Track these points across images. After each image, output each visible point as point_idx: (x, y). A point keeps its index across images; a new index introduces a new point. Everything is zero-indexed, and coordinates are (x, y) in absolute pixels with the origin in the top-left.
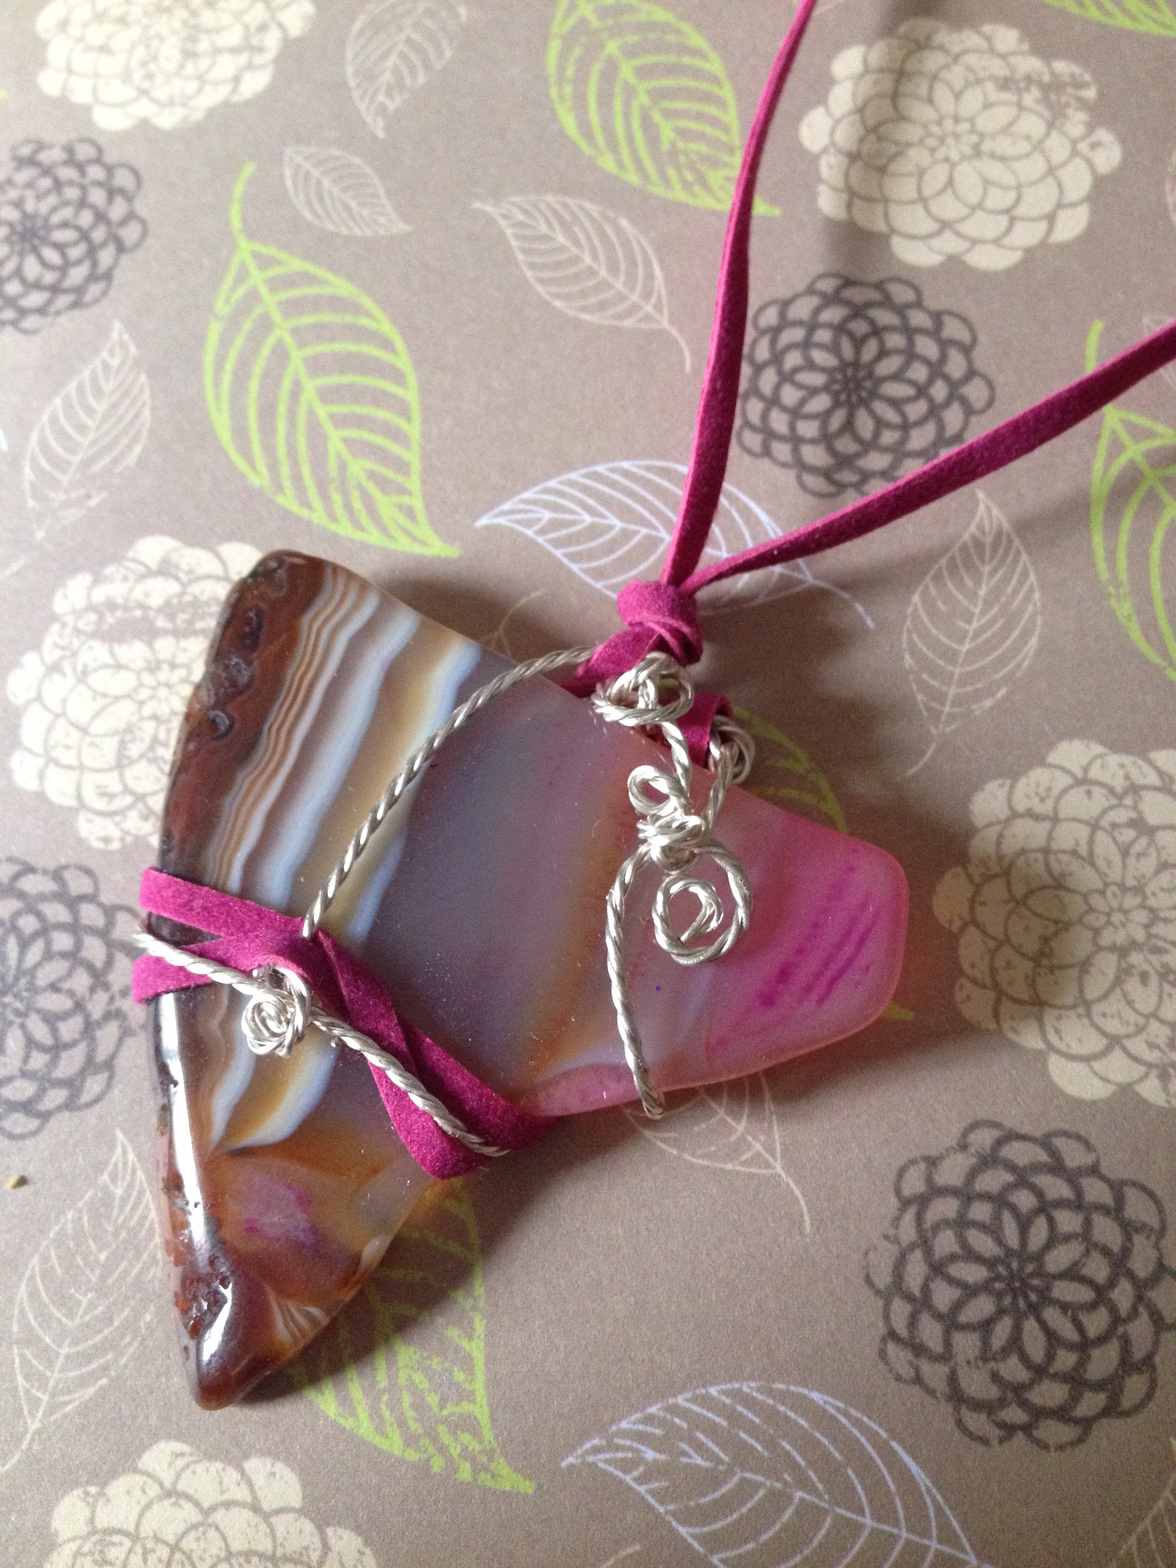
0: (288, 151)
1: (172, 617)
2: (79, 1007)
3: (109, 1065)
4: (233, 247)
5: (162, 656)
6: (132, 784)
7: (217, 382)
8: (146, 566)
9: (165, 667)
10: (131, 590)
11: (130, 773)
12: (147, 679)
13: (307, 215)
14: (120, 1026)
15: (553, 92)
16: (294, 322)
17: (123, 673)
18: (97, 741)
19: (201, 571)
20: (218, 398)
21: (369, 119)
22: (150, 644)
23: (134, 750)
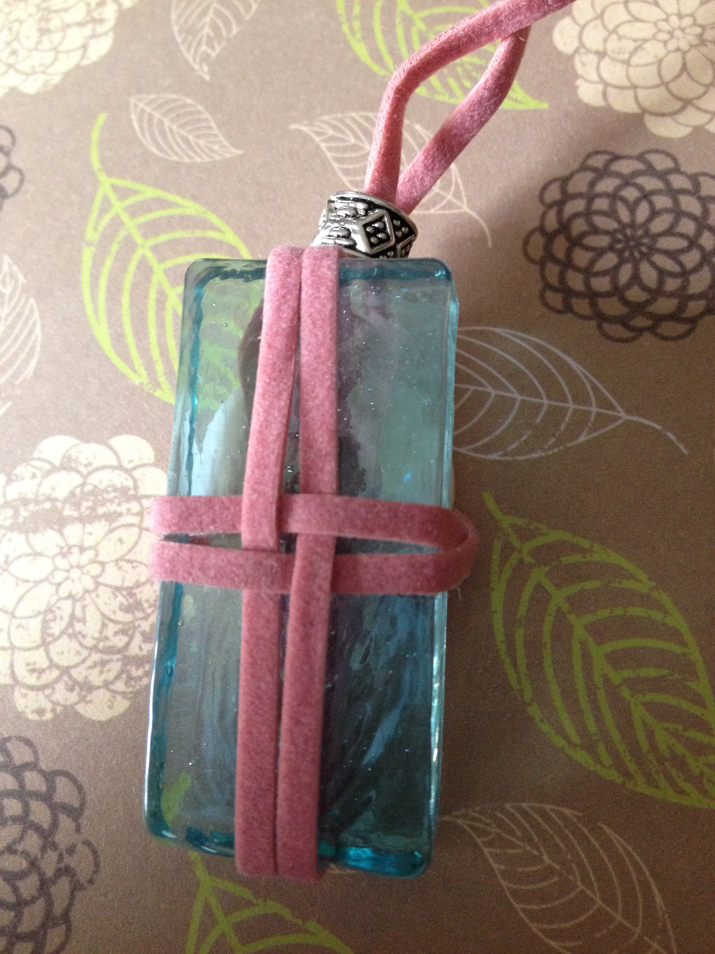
0: (132, 100)
1: (77, 506)
2: (34, 864)
3: (66, 917)
4: (96, 184)
5: (71, 542)
6: (56, 659)
7: (94, 299)
8: (50, 463)
9: (75, 550)
10: (40, 485)
11: (54, 649)
12: (62, 563)
13: (154, 150)
14: (71, 882)
15: (345, 28)
16: (152, 241)
17: (40, 559)
18: (23, 622)
19: (97, 464)
20: (96, 312)
21: (196, 67)
22: (60, 531)
23: (56, 628)
